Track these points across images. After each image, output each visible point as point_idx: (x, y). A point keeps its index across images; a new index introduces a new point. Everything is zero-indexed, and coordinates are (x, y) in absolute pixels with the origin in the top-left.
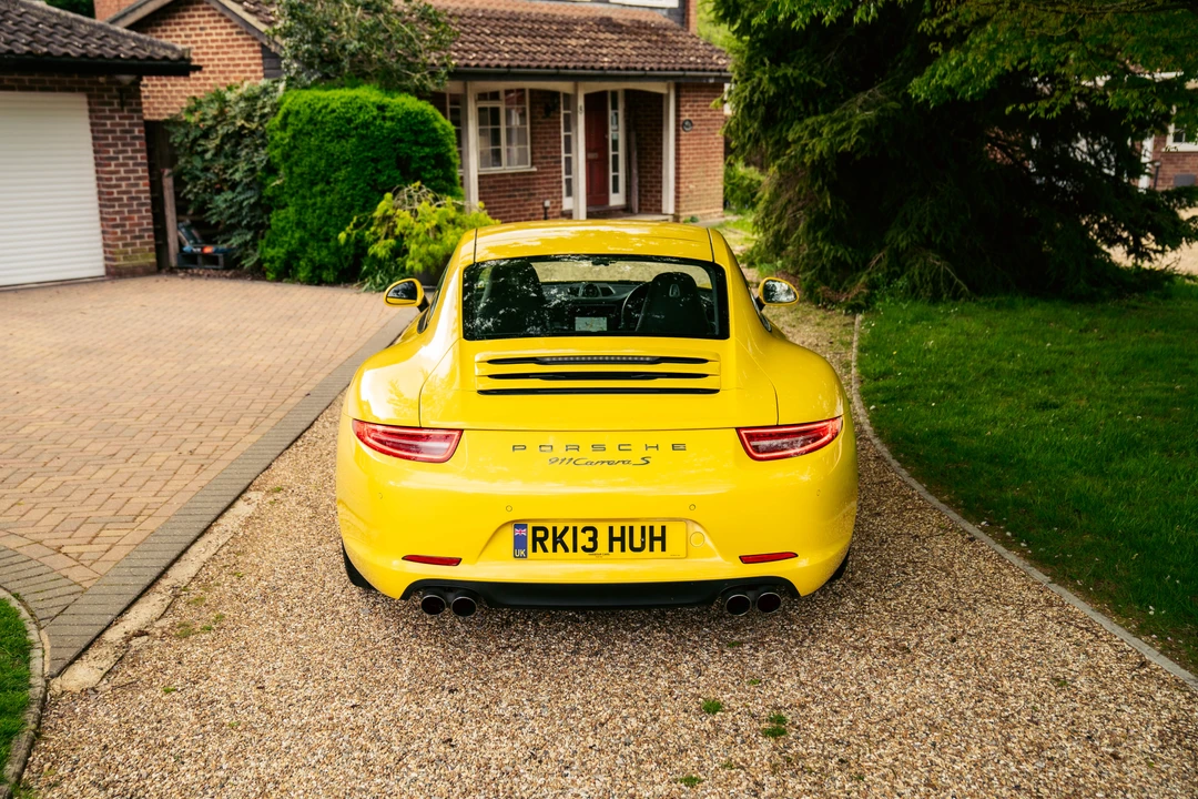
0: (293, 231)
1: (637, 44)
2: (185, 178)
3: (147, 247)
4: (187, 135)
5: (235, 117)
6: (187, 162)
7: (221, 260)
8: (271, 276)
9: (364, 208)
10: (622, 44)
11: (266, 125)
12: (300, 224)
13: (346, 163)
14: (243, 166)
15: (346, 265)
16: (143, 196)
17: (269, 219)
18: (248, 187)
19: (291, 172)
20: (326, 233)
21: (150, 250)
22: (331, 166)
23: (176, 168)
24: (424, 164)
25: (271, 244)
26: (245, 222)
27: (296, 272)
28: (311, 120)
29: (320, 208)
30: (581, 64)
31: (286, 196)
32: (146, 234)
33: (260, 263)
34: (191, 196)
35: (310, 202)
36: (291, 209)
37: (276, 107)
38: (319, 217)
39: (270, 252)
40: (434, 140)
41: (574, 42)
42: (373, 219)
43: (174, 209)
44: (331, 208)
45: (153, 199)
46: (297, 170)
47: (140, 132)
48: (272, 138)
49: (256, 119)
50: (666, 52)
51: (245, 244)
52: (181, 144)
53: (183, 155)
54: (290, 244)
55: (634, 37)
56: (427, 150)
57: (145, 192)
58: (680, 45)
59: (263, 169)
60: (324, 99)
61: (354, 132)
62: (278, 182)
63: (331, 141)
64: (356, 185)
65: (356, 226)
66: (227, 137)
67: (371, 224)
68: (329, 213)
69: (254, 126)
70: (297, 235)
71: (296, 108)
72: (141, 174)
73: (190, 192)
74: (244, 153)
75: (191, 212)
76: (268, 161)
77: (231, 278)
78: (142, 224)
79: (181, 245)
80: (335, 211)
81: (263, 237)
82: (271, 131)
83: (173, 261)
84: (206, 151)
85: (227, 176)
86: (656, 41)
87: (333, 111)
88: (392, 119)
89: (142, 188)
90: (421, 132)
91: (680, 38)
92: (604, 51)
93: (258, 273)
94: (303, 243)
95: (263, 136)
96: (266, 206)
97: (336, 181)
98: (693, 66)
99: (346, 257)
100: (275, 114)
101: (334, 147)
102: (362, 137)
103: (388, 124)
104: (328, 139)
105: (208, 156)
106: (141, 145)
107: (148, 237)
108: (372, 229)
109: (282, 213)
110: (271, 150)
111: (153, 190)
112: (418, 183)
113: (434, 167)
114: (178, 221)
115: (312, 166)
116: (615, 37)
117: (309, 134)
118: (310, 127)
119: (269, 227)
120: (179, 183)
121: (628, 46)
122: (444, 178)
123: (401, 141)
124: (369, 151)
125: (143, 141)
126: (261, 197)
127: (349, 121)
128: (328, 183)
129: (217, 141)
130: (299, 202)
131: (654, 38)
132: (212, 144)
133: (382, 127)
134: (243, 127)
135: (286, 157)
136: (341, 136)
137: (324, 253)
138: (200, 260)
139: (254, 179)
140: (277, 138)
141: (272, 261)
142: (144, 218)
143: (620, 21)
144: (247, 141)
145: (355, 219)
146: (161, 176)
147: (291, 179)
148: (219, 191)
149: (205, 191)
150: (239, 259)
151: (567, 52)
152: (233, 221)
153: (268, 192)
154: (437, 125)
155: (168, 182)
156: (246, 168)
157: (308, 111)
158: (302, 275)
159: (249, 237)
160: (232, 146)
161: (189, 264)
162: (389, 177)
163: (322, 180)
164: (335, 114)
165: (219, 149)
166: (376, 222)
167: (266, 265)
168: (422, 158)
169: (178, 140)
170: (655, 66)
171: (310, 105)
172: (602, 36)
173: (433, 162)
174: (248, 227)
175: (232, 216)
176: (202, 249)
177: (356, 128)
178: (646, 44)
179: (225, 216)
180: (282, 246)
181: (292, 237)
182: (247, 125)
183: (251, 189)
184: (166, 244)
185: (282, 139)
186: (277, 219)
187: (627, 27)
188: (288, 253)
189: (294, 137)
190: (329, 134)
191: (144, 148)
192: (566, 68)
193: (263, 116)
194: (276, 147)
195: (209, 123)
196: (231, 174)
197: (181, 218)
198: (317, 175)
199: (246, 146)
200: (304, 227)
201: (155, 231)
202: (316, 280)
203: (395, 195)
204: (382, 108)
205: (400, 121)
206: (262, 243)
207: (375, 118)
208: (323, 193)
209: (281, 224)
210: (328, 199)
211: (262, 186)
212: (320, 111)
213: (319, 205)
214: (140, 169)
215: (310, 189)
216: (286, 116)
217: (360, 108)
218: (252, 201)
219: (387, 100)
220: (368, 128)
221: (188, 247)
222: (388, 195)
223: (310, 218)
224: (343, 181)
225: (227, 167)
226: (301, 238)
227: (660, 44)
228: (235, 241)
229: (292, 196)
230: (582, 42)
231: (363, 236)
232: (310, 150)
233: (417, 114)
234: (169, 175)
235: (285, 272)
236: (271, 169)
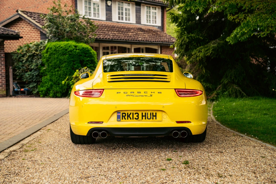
0: (49, 82)
1: (149, 35)
2: (16, 69)
3: (3, 89)
4: (17, 56)
5: (32, 50)
6: (17, 64)
7: (26, 92)
8: (41, 96)
9: (70, 75)
10: (145, 35)
11: (42, 52)
12: (51, 80)
13: (65, 62)
14: (34, 64)
15: (64, 92)
16: (3, 74)
17: (41, 79)
18: (35, 70)
19: (49, 65)
20: (59, 82)
21: (4, 90)
22: (61, 63)
23: (14, 66)
24: (87, 62)
25: (42, 86)
26: (34, 80)
27: (49, 94)
28: (55, 50)
29: (57, 75)
30: (133, 39)
31: (47, 72)
32: (3, 85)
33: (38, 92)
34: (18, 74)
35: (54, 73)
36: (48, 76)
37: (45, 47)
38: (57, 78)
39: (42, 89)
40: (90, 56)
41: (131, 34)
42: (72, 78)
43: (12, 78)
44: (60, 75)
45: (6, 75)
46: (50, 64)
47: (3, 55)
48: (43, 56)
49: (39, 51)
50: (157, 37)
51: (34, 87)
52: (16, 59)
53: (16, 62)
54: (48, 86)
55: (148, 33)
56: (89, 58)
57: (4, 73)
58: (161, 36)
59: (40, 65)
60: (59, 44)
61: (67, 53)
62: (45, 68)
63: (61, 56)
64: (68, 68)
65: (68, 80)
66: (30, 56)
67: (72, 79)
68: (60, 77)
69: (38, 53)
70: (50, 83)
71: (51, 47)
72: (3, 68)
73: (18, 72)
74: (34, 61)
75: (17, 78)
76: (42, 63)
77: (29, 97)
78: (2, 82)
79: (14, 89)
80: (62, 76)
81: (39, 85)
82: (43, 54)
83: (11, 94)
84: (23, 60)
85: (29, 67)
86: (155, 34)
87: (62, 47)
88: (79, 49)
89: (3, 72)
90: (87, 53)
91: (162, 34)
92: (140, 36)
93: (37, 95)
94: (51, 86)
95: (40, 56)
96: (40, 76)
97: (62, 67)
98: (165, 41)
99: (64, 89)
100: (44, 49)
101: (62, 58)
102: (70, 54)
103: (77, 51)
104: (60, 55)
105: (24, 62)
106: (3, 59)
107: (4, 86)
108: (72, 81)
109: (46, 77)
110: (43, 59)
111: (6, 73)
112: (86, 67)
113: (90, 63)
114: (13, 82)
115: (55, 63)
116: (143, 33)
117: (54, 54)
118: (55, 52)
119: (41, 82)
120: (14, 70)
121: (146, 35)
122: (93, 67)
123: (81, 56)
124: (72, 58)
125: (4, 58)
126: (39, 73)
127: (66, 50)
128: (60, 68)
129: (27, 58)
130: (51, 74)
131: (154, 33)
132: (25, 59)
133: (76, 52)
134: (34, 53)
135: (47, 61)
136: (64, 54)
137: (58, 88)
138: (20, 93)
139: (37, 68)
140: (45, 56)
141: (42, 91)
142: (3, 80)
143: (144, 29)
144: (36, 57)
145: (67, 77)
146: (9, 68)
147: (49, 67)
148: (27, 72)
149: (22, 72)
150: (32, 92)
151: (129, 36)
152: (30, 80)
153: (41, 71)
154: (91, 52)
155: (11, 71)
156: (35, 65)
157: (54, 47)
158: (51, 95)
159: (35, 85)
160: (31, 59)
161: (16, 94)
162: (77, 66)
163: (58, 67)
164: (62, 48)
165: (27, 59)
166: (73, 79)
167: (40, 93)
168: (87, 61)
169: (15, 58)
170: (154, 41)
171: (55, 46)
172: (139, 32)
173: (90, 62)
174: (35, 82)
175: (30, 79)
176: (20, 89)
177: (68, 52)
178: (152, 35)
179: (28, 79)
180: (45, 87)
181: (48, 84)
182: (36, 53)
183: (36, 71)
184: (9, 88)
185: (46, 56)
186: (44, 79)
187: (146, 31)
188: (47, 89)
189: (50, 55)
190: (60, 54)
191: (4, 60)
192: (129, 40)
193: (41, 50)
194: (44, 58)
195: (25, 52)
196: (31, 67)
197: (14, 81)
198: (56, 66)
199: (35, 59)
200: (52, 81)
201: (6, 84)
202: (55, 96)
203: (79, 71)
204: (76, 46)
205: (81, 50)
206: (39, 86)
207: (74, 49)
208: (58, 71)
209: (45, 80)
210: (59, 72)
211: (40, 70)
212: (58, 48)
213: (57, 74)
214: (3, 66)
215: (54, 70)
216: (48, 49)
217: (70, 46)
218: (37, 74)
219: (77, 44)
220: (72, 52)
221: (16, 89)
222: (77, 70)
223: (54, 78)
224: (64, 67)
225: (29, 65)
226: (51, 84)
227: (156, 35)
228: (31, 86)
229: (49, 72)
230: (133, 34)
231: (69, 83)
232: (54, 59)
233: (86, 48)
234: (11, 68)
235: (46, 95)
236: (43, 65)
